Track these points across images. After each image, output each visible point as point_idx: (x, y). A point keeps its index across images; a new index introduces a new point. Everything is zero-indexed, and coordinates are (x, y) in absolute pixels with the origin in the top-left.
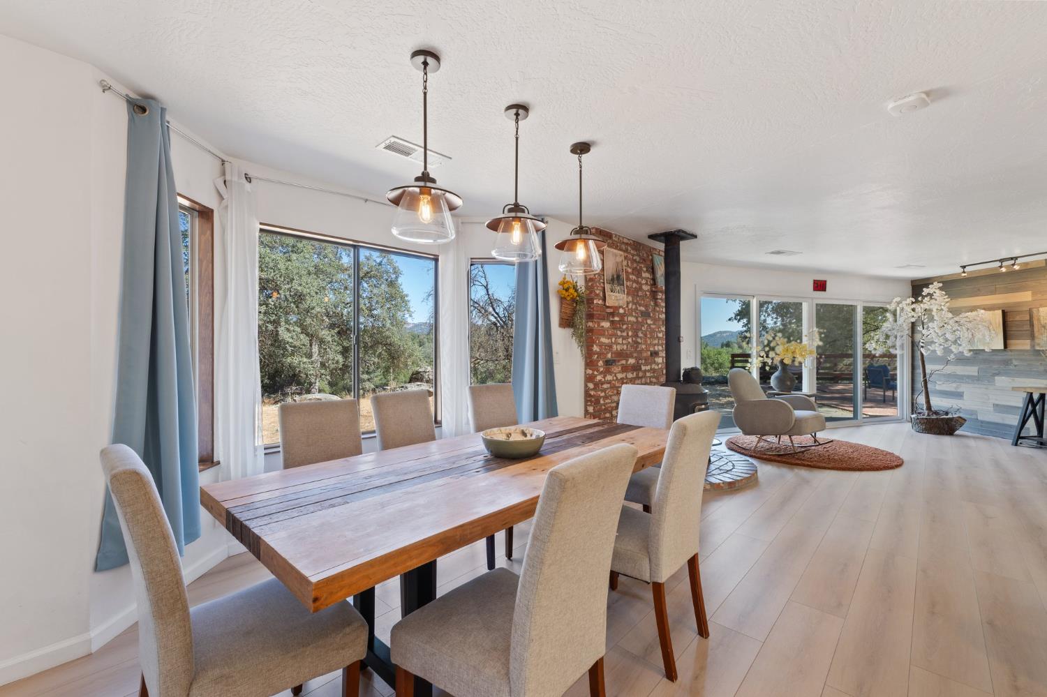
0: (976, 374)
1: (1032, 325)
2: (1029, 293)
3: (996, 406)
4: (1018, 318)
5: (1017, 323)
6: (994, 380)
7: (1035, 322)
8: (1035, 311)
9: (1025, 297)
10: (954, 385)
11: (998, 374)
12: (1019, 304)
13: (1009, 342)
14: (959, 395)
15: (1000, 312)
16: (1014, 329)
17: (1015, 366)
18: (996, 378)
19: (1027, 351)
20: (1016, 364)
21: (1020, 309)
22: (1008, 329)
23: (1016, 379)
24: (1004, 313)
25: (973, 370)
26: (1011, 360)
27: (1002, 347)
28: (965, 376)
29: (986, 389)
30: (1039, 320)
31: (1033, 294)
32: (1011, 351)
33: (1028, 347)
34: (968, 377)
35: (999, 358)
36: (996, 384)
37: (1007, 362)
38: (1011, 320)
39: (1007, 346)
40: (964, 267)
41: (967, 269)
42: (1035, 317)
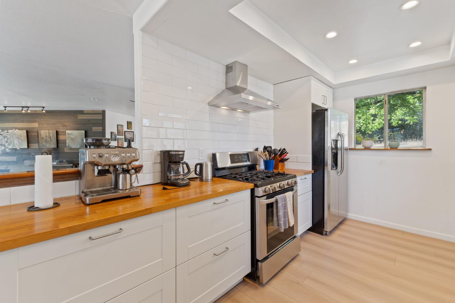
0: (16, 160)
1: (38, 137)
2: (37, 124)
4: (33, 134)
5: (33, 136)
7: (39, 136)
8: (39, 131)
9: (35, 125)
10: (5, 166)
11: (25, 160)
12: (33, 128)
13: (30, 145)
14: (8, 171)
15: (25, 131)
16: (31, 139)
17: (32, 155)
18: (25, 161)
19: (37, 149)
20: (33, 154)
21: (33, 130)
22: (29, 139)
23: (33, 161)
24: (27, 132)
25: (14, 158)
27: (26, 147)
28: (10, 161)
29: (21, 167)
30: (41, 135)
31: (39, 124)
32: (31, 149)
33: (37, 147)
34: (12, 162)
35: (26, 152)
36: (25, 164)
37: (29, 154)
38: (30, 135)
39: (29, 147)
40: (5, 107)
41: (7, 109)
42: (39, 134)
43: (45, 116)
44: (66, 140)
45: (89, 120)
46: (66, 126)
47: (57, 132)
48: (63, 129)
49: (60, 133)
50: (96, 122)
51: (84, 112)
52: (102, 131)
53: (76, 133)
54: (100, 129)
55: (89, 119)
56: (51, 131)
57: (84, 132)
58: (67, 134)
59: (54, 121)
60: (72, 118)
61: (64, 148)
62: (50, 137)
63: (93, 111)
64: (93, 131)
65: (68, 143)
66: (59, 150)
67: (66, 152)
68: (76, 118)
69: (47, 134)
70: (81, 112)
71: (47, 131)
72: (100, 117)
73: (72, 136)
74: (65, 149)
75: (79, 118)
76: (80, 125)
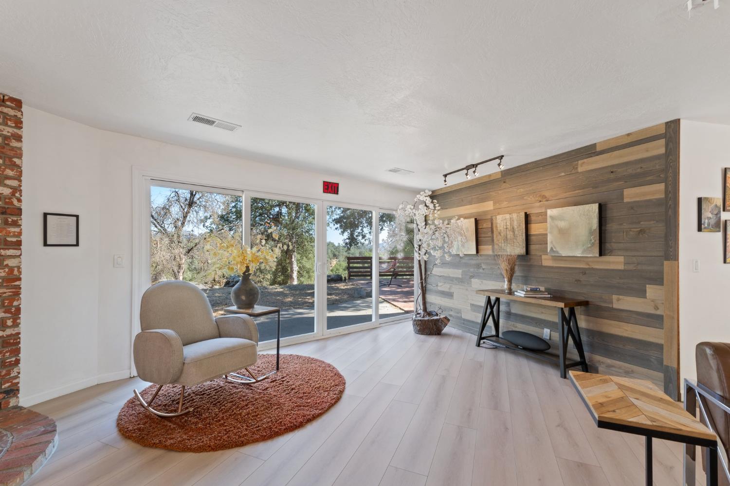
0: (460, 276)
1: (492, 232)
2: (491, 203)
3: (472, 305)
4: (485, 225)
5: (484, 230)
6: (471, 282)
7: (495, 229)
8: (494, 218)
9: (489, 206)
10: (448, 286)
11: (473, 277)
12: (485, 213)
13: (481, 247)
14: (449, 295)
15: (473, 220)
16: (483, 235)
17: (483, 269)
19: (490, 256)
20: (484, 267)
21: (484, 218)
22: (480, 235)
24: (476, 221)
25: (457, 273)
26: (481, 264)
27: (474, 252)
28: (453, 278)
29: (467, 290)
30: (496, 227)
31: (494, 204)
32: (481, 255)
33: (490, 253)
34: (456, 279)
35: (473, 262)
36: (472, 286)
37: (478, 266)
38: (481, 227)
39: (479, 251)
42: (494, 225)
43: (505, 184)
44: (546, 235)
45: (612, 170)
46: (546, 197)
47: (527, 216)
48: (540, 207)
49: (533, 218)
50: (639, 170)
51: (598, 149)
52: (663, 196)
53: (573, 213)
54: (656, 191)
55: (613, 166)
56: (515, 216)
57: (595, 207)
58: (549, 220)
59: (522, 190)
60: (563, 174)
61: (541, 256)
62: (513, 228)
63: (628, 135)
64: (626, 200)
65: (552, 242)
66: (530, 259)
67: (546, 267)
68: (573, 171)
69: (508, 224)
70: (590, 151)
71: (508, 216)
72: (658, 148)
73: (562, 224)
74: (544, 257)
75: (580, 170)
76: (583, 189)
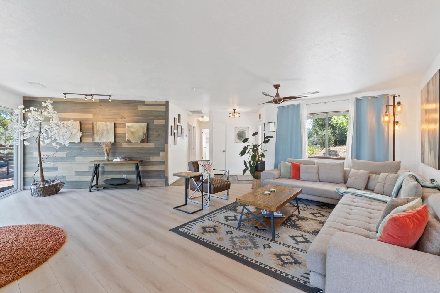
0: (66, 156)
1: (93, 130)
2: (92, 114)
3: (76, 172)
4: (86, 126)
5: (86, 129)
6: (75, 158)
7: (95, 129)
8: (95, 123)
9: (90, 116)
10: (53, 163)
11: (77, 155)
12: (87, 119)
13: (84, 138)
14: (56, 169)
15: (78, 123)
16: (85, 132)
17: (85, 151)
18: (76, 157)
19: (90, 143)
20: (86, 150)
21: (87, 122)
23: (85, 157)
24: (81, 123)
25: (63, 154)
26: (83, 148)
27: (79, 141)
28: (58, 157)
29: (71, 163)
30: (96, 128)
31: (94, 115)
32: (83, 143)
33: (91, 141)
34: (61, 158)
35: (78, 147)
36: (76, 161)
37: (81, 149)
38: (83, 127)
39: (82, 141)
40: (65, 94)
41: (67, 96)
42: (95, 127)
43: (100, 106)
44: (125, 134)
45: (151, 112)
46: (124, 117)
47: (115, 124)
48: (121, 121)
49: (117, 126)
50: (158, 114)
51: (146, 103)
52: (165, 124)
53: (137, 126)
54: (162, 122)
55: (151, 111)
56: (108, 123)
57: (146, 124)
58: (127, 127)
59: (111, 111)
60: (132, 109)
61: (122, 143)
62: (107, 129)
63: (156, 101)
64: (155, 124)
65: (128, 137)
66: (116, 144)
67: (123, 147)
68: (136, 109)
69: (104, 127)
70: (143, 103)
71: (104, 123)
72: (163, 109)
73: (132, 130)
74: (123, 143)
75: (139, 109)
76: (141, 117)
